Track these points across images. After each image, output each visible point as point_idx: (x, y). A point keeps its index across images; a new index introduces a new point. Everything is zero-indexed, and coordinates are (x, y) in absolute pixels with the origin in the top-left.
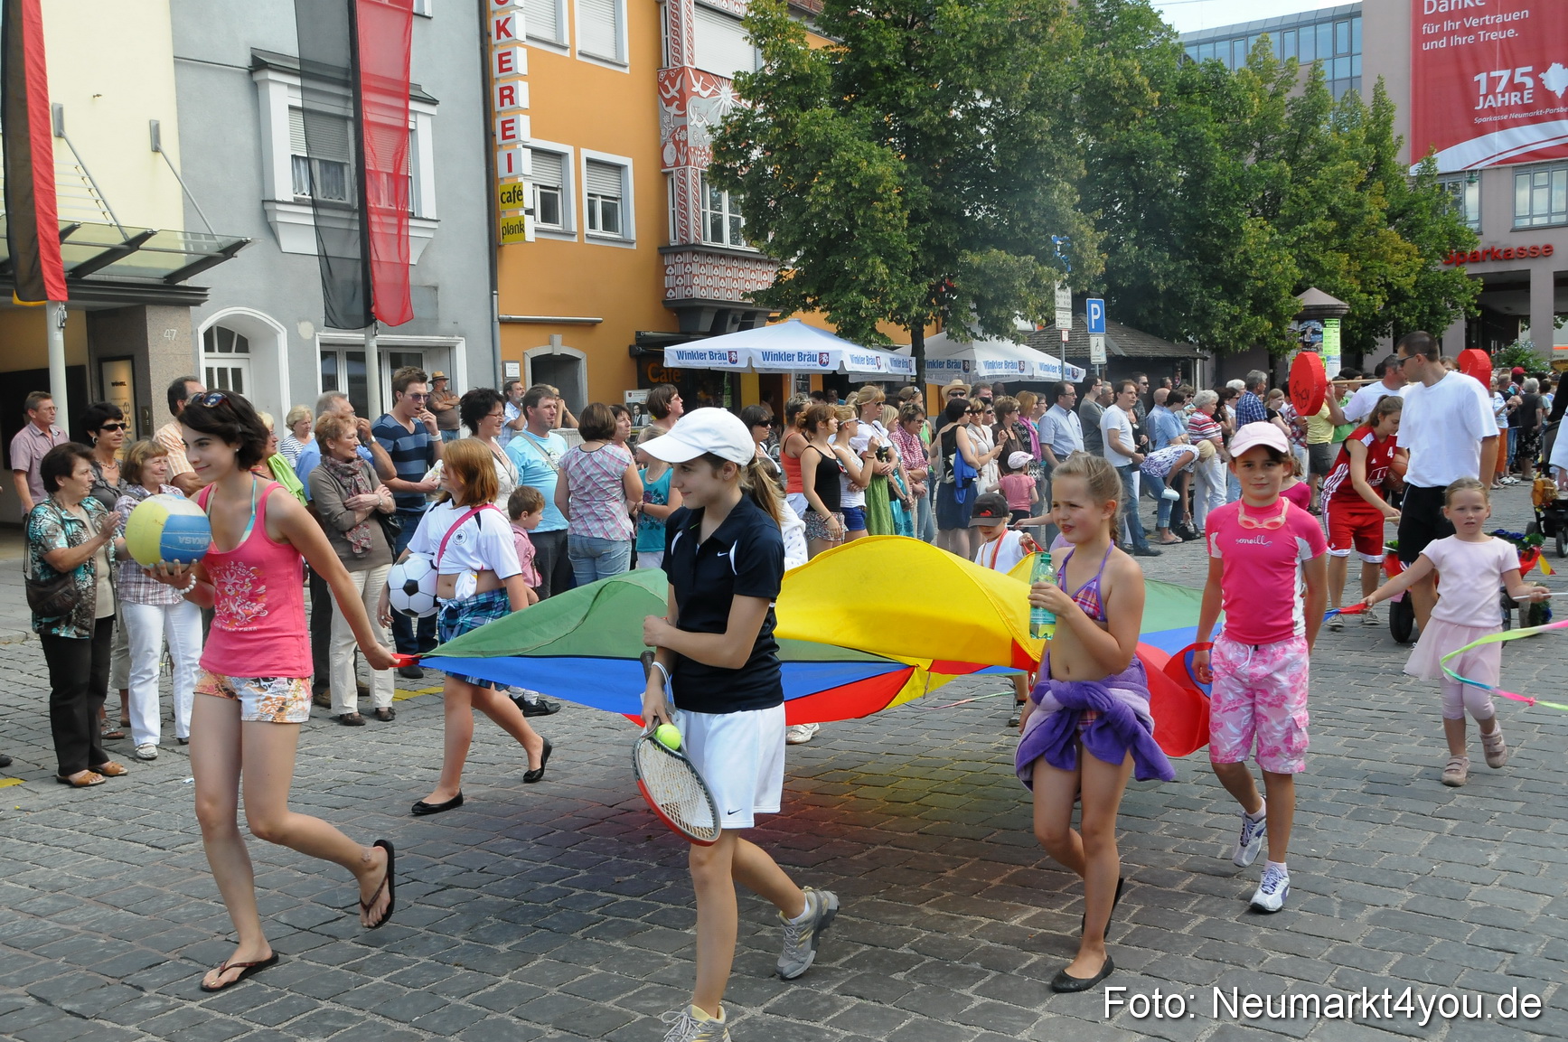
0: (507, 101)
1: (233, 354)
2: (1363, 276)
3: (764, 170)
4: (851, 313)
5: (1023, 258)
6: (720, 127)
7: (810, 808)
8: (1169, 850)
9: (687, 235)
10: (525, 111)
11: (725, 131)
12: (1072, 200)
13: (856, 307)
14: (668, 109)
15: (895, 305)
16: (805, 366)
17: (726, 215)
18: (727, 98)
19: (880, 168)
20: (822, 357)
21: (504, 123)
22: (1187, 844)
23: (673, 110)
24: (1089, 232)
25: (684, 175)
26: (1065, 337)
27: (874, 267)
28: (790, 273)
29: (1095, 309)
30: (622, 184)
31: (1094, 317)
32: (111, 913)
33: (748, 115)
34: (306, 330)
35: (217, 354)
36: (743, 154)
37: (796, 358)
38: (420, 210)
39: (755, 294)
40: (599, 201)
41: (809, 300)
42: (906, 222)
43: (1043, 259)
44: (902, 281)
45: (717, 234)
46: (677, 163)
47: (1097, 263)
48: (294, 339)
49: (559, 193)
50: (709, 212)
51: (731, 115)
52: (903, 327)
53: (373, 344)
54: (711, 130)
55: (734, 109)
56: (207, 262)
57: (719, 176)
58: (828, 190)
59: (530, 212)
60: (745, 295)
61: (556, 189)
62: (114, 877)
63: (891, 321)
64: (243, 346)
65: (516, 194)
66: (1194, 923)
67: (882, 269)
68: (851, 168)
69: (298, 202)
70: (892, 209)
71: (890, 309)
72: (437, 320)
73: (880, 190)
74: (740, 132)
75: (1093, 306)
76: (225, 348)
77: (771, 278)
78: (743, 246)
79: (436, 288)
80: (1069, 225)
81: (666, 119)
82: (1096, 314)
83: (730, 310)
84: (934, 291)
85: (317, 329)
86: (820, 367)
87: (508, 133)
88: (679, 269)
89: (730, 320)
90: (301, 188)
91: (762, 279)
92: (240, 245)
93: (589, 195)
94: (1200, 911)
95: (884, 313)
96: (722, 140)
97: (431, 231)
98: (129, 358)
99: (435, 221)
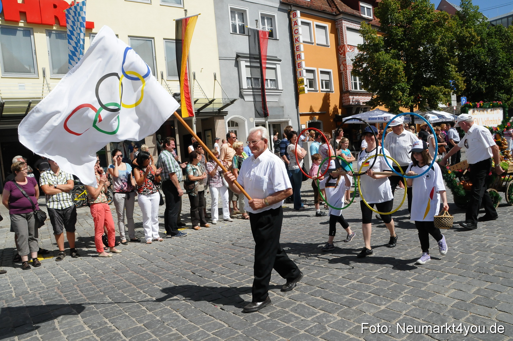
0: (299, 58)
1: (235, 127)
3: (367, 69)
4: (392, 106)
5: (440, 87)
6: (355, 59)
7: (375, 234)
8: (472, 245)
9: (348, 88)
10: (304, 60)
11: (356, 60)
12: (455, 70)
13: (394, 104)
14: (341, 56)
15: (404, 103)
16: (380, 121)
17: (358, 82)
18: (357, 51)
19: (398, 66)
20: (385, 118)
21: (298, 64)
22: (477, 243)
23: (342, 56)
24: (460, 78)
25: (346, 73)
26: (455, 108)
27: (398, 93)
28: (375, 96)
29: (464, 100)
30: (330, 77)
31: (463, 102)
32: (207, 256)
33: (362, 55)
34: (252, 120)
35: (231, 127)
36: (361, 66)
37: (377, 119)
38: (278, 88)
39: (366, 103)
40: (324, 82)
41: (381, 103)
42: (406, 80)
43: (446, 87)
44: (406, 96)
45: (356, 88)
46: (344, 70)
47: (463, 86)
48: (249, 122)
49: (313, 80)
50: (353, 82)
51: (357, 56)
52: (407, 108)
53: (267, 122)
54: (352, 60)
55: (358, 54)
56: (227, 105)
57: (355, 73)
58: (384, 73)
59: (306, 86)
60: (363, 103)
61: (313, 79)
62: (208, 249)
63: (404, 107)
64: (237, 125)
65: (302, 81)
66: (475, 263)
67: (400, 93)
68: (390, 67)
69: (248, 89)
70: (403, 77)
71: (403, 104)
72: (284, 115)
73: (399, 72)
74: (360, 60)
75: (463, 99)
76: (233, 126)
77: (370, 98)
78: (363, 90)
79: (283, 107)
80: (454, 77)
81: (340, 58)
82: (464, 101)
83: (360, 107)
84: (415, 98)
85: (254, 119)
86: (384, 121)
87: (299, 66)
88: (346, 98)
89: (360, 110)
90: (249, 85)
91: (368, 99)
92: (235, 100)
93: (321, 80)
94: (478, 260)
95: (402, 105)
96: (355, 62)
97: (281, 93)
98: (211, 129)
99: (282, 90)
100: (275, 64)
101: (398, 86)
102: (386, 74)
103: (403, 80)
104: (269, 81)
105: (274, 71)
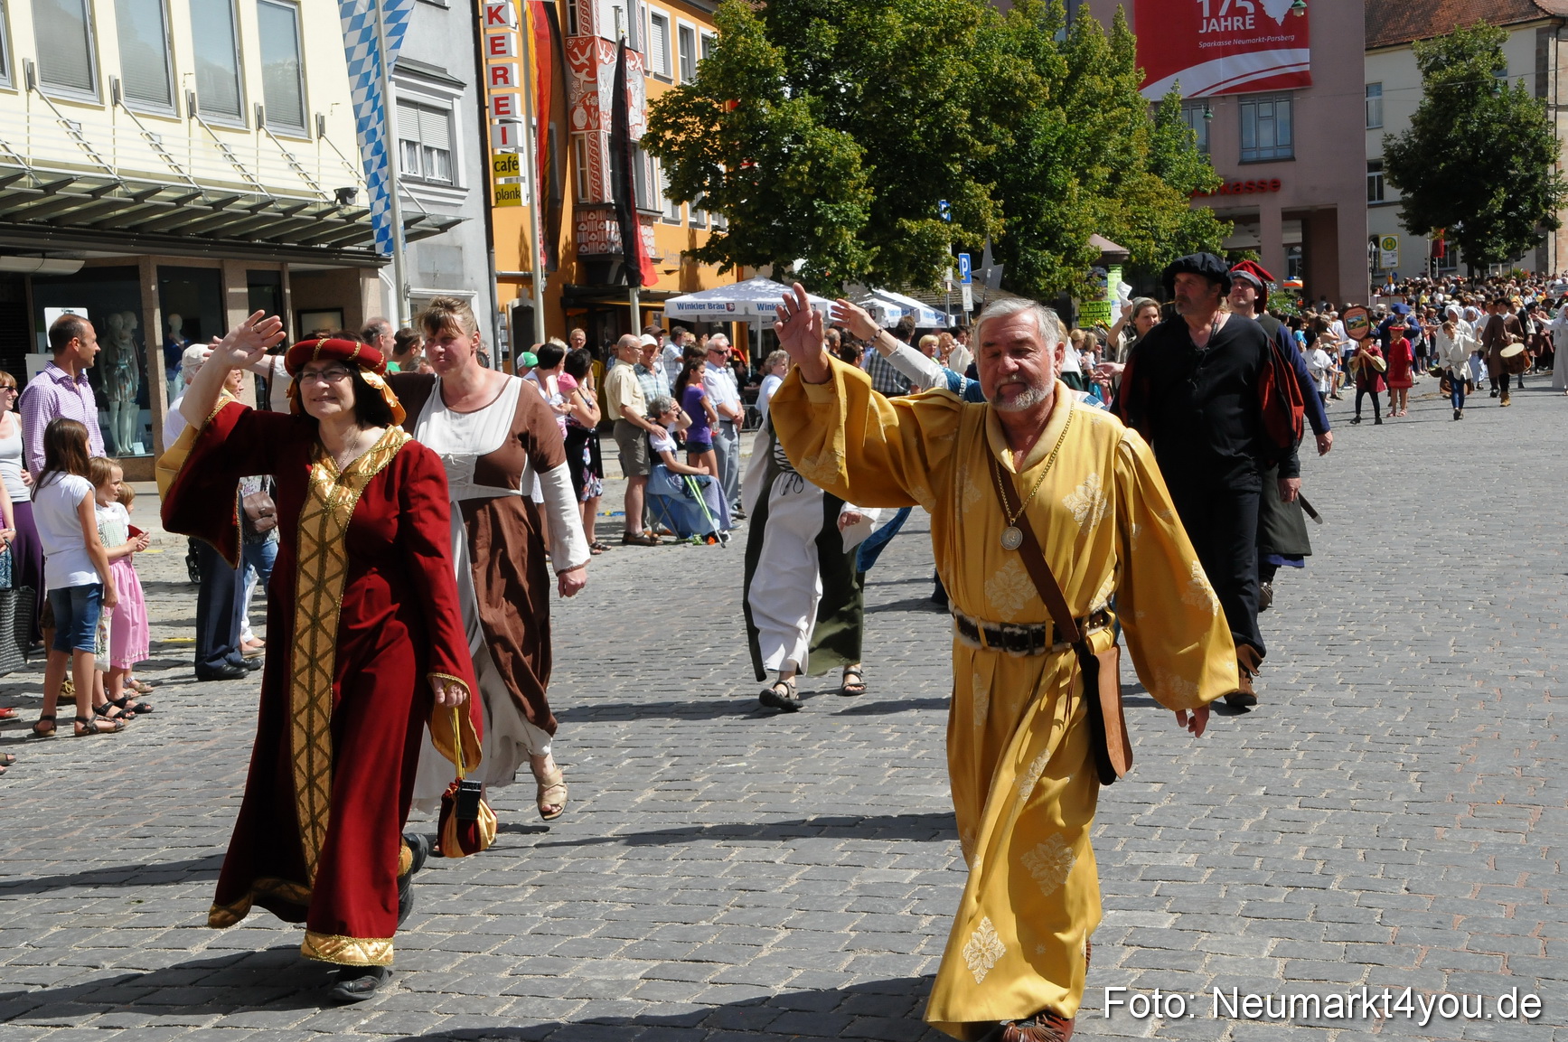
0: (499, 80)
2: (1133, 221)
9: (601, 194)
14: (578, 75)
21: (497, 100)
23: (583, 76)
25: (595, 138)
26: (949, 289)
29: (965, 263)
31: (965, 270)
38: (457, 181)
46: (588, 126)
54: (651, 102)
65: (512, 164)
68: (822, 152)
72: (462, 276)
75: (965, 260)
79: (462, 248)
81: (575, 84)
87: (502, 109)
88: (592, 226)
96: (660, 111)
97: (463, 198)
98: (339, 310)
99: (467, 190)
100: (450, 97)
101: (836, 213)
102: (810, 174)
103: (861, 196)
104: (435, 153)
105: (443, 119)
